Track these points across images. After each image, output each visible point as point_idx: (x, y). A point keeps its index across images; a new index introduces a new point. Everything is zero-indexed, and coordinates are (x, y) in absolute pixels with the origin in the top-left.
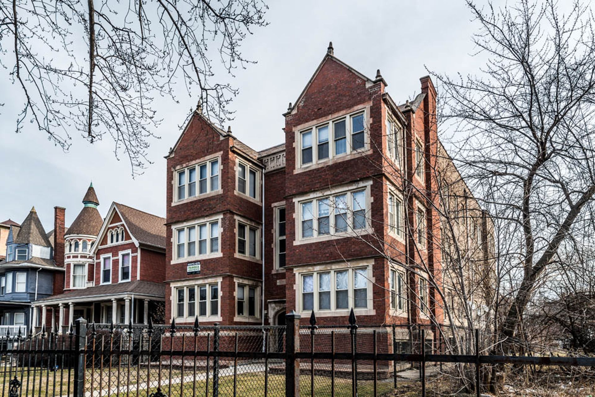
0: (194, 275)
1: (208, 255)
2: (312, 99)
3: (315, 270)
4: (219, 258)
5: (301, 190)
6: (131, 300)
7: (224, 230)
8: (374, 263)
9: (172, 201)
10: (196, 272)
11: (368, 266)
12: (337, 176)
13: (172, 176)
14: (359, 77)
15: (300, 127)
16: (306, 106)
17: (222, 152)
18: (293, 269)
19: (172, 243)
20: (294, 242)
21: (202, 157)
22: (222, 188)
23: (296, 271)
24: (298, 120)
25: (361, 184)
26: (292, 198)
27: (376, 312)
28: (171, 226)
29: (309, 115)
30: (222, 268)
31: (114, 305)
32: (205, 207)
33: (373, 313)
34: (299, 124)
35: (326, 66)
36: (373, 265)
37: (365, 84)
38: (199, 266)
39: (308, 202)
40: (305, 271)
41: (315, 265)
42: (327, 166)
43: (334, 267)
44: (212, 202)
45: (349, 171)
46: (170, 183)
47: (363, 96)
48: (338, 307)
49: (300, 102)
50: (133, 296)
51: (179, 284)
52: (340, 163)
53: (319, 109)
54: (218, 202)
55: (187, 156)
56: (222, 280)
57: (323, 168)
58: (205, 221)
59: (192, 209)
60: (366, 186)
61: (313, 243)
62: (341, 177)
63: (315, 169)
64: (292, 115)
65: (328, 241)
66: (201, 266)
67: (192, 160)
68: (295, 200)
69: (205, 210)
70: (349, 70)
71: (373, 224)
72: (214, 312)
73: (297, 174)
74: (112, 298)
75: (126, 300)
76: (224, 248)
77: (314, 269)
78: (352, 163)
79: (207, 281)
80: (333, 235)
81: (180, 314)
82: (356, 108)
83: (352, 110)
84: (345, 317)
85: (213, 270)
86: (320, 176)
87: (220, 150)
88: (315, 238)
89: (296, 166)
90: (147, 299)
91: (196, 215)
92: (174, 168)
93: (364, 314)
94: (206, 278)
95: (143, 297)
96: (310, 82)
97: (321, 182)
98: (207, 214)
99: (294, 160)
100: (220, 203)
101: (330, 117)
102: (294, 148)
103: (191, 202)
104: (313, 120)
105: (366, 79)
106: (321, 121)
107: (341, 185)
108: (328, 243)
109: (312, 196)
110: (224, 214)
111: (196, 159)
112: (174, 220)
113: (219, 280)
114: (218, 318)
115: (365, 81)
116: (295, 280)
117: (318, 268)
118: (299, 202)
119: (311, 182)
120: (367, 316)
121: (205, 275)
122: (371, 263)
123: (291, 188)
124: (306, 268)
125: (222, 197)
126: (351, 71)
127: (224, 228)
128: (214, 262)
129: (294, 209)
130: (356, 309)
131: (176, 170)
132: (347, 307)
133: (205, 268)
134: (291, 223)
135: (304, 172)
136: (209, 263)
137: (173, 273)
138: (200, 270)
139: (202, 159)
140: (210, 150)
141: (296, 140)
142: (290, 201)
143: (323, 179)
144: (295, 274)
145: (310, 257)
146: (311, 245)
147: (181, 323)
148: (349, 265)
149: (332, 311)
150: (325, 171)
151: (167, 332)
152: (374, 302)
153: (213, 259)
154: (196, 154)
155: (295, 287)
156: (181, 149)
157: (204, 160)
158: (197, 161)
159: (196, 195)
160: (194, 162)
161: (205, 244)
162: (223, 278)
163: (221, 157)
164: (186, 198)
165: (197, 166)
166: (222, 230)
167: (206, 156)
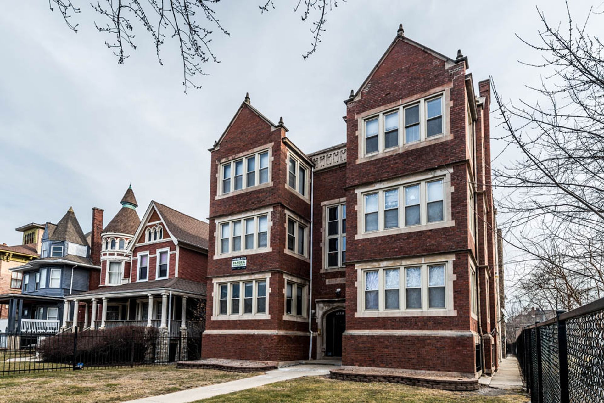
0: (239, 271)
1: (255, 250)
2: (379, 84)
3: (382, 266)
4: (268, 253)
5: (365, 180)
6: (168, 296)
7: (274, 224)
8: (454, 259)
9: (216, 195)
10: (241, 268)
11: (447, 262)
12: (408, 165)
13: (217, 169)
14: (437, 58)
15: (363, 114)
16: (372, 91)
17: (273, 143)
18: (354, 265)
19: (215, 237)
20: (356, 236)
21: (250, 149)
22: (272, 181)
23: (358, 267)
24: (361, 107)
25: (439, 173)
26: (354, 189)
27: (458, 313)
28: (214, 220)
29: (375, 101)
30: (271, 263)
31: (151, 301)
32: (253, 201)
33: (454, 313)
34: (363, 111)
35: (396, 48)
36: (454, 261)
37: (444, 65)
38: (245, 261)
39: (372, 194)
40: (368, 267)
41: (381, 260)
42: (397, 154)
43: (404, 263)
44: (260, 195)
45: (423, 159)
46: (215, 176)
47: (441, 78)
48: (408, 306)
49: (365, 88)
50: (171, 292)
51: (222, 280)
52: (412, 151)
53: (386, 95)
54: (268, 194)
55: (234, 148)
56: (270, 276)
57: (391, 156)
58: (253, 214)
59: (238, 202)
60: (445, 175)
61: (379, 237)
62: (413, 166)
63: (382, 158)
64: (355, 102)
65: (397, 235)
66: (247, 262)
67: (239, 152)
68: (358, 191)
69: (253, 203)
70: (424, 51)
71: (454, 216)
72: (261, 309)
73: (361, 164)
74: (149, 294)
75: (163, 296)
76: (274, 243)
77: (379, 265)
78: (428, 149)
79: (253, 277)
80: (402, 228)
81: (223, 310)
82: (432, 91)
83: (427, 93)
84: (418, 317)
85: (261, 266)
86: (387, 165)
87: (271, 142)
88: (381, 231)
89: (359, 155)
90: (186, 296)
91: (242, 208)
92: (219, 161)
93: (442, 315)
94: (253, 274)
95: (182, 294)
96: (377, 66)
97: (389, 172)
98: (255, 207)
99: (357, 149)
100: (269, 196)
101: (400, 102)
102: (357, 137)
104: (380, 106)
105: (445, 60)
106: (390, 107)
107: (414, 173)
108: (397, 237)
109: (378, 186)
110: (274, 207)
111: (244, 151)
112: (218, 214)
113: (268, 276)
114: (266, 316)
115: (444, 62)
116: (356, 277)
117: (384, 264)
118: (362, 193)
119: (377, 171)
120: (446, 317)
121: (251, 270)
122: (451, 259)
123: (352, 178)
124: (370, 263)
125: (273, 189)
126: (426, 52)
127: (274, 221)
128: (262, 257)
129: (356, 201)
130: (432, 310)
131: (221, 164)
132: (420, 308)
133: (251, 264)
134: (352, 215)
135: (368, 162)
136: (257, 258)
137: (216, 268)
138: (245, 265)
139: (250, 151)
140: (259, 142)
141: (359, 128)
142: (352, 192)
143: (392, 168)
144: (356, 270)
145: (374, 253)
146: (377, 239)
147: (223, 321)
148: (423, 260)
149: (403, 311)
150: (394, 159)
151: (207, 329)
152: (455, 302)
153: (261, 254)
154: (244, 146)
155: (356, 284)
156: (227, 141)
157: (252, 152)
158: (245, 153)
159: (243, 188)
160: (241, 155)
161: (251, 239)
162: (272, 274)
163: (272, 149)
164: (231, 191)
165: (244, 158)
166: (271, 224)
167: (254, 148)
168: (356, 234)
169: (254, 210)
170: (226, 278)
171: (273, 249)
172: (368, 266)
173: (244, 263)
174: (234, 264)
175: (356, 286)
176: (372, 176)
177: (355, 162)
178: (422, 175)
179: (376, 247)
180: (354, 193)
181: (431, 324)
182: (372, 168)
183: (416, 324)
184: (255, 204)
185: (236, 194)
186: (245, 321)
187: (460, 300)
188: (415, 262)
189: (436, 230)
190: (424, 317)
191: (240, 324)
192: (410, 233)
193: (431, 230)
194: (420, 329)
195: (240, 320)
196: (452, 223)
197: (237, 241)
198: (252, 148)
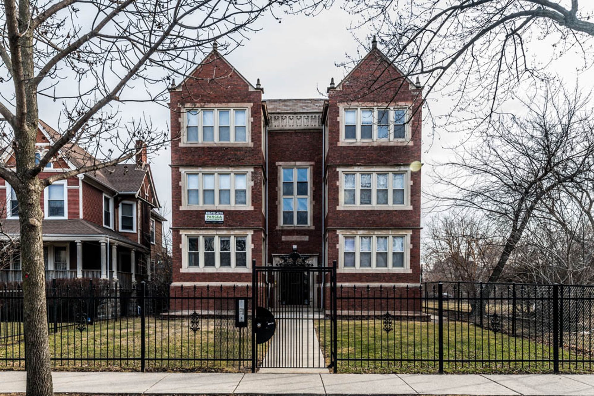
0: (215, 225)
1: (233, 206)
2: (358, 82)
3: (359, 233)
4: (249, 211)
5: (345, 162)
6: (106, 244)
7: (255, 184)
10: (217, 222)
11: (406, 235)
12: (381, 157)
13: (179, 112)
15: (345, 104)
16: (352, 86)
17: (252, 104)
18: (336, 231)
19: (180, 187)
20: (337, 207)
21: (224, 102)
22: (252, 141)
23: (338, 232)
24: (343, 97)
25: (403, 168)
26: (336, 168)
27: (413, 271)
28: (178, 168)
29: (354, 96)
30: (253, 221)
32: (229, 157)
33: (410, 271)
34: (344, 102)
35: (372, 57)
36: (411, 235)
38: (223, 216)
39: (350, 174)
41: (359, 229)
42: (372, 146)
43: (376, 233)
45: (392, 155)
47: (406, 95)
48: (377, 266)
50: (108, 239)
51: (193, 233)
52: (384, 147)
54: (247, 154)
55: (202, 96)
56: (253, 233)
57: (367, 147)
59: (210, 155)
60: (407, 171)
61: (357, 211)
62: (385, 159)
63: (360, 147)
64: (337, 91)
65: (371, 211)
66: (225, 217)
67: (209, 102)
68: (340, 170)
69: (230, 159)
71: (412, 202)
72: (241, 263)
73: (341, 147)
75: (102, 244)
78: (396, 149)
79: (232, 232)
80: (374, 205)
84: (385, 274)
86: (365, 154)
87: (249, 101)
88: (358, 206)
89: (340, 139)
94: (232, 229)
97: (366, 159)
98: (232, 164)
99: (339, 133)
100: (249, 156)
101: (375, 104)
102: (339, 122)
103: (208, 147)
105: (409, 82)
106: (367, 105)
107: (385, 164)
109: (356, 169)
110: (255, 168)
111: (216, 102)
113: (250, 233)
114: (247, 270)
115: (409, 84)
116: (338, 241)
117: (361, 232)
118: (343, 172)
119: (356, 156)
120: (405, 274)
121: (230, 226)
122: (410, 233)
123: (334, 158)
124: (349, 230)
125: (253, 150)
126: (396, 71)
127: (255, 181)
128: (243, 214)
129: (338, 177)
130: (394, 268)
131: (184, 108)
132: (386, 266)
133: (230, 219)
134: (334, 189)
135: (348, 147)
136: (236, 214)
137: (184, 219)
138: (223, 220)
139: (224, 104)
140: (235, 98)
141: (340, 115)
142: (334, 169)
143: (368, 157)
144: (338, 235)
145: (353, 222)
146: (355, 212)
147: (196, 273)
148: (390, 232)
149: (374, 269)
150: (369, 150)
151: (176, 281)
152: (411, 264)
153: (241, 211)
154: (216, 97)
155: (338, 246)
156: (191, 85)
157: (226, 106)
158: (217, 105)
159: (216, 141)
160: (212, 105)
161: (226, 194)
162: (255, 231)
163: (250, 109)
164: (200, 142)
165: (216, 110)
166: (252, 183)
167: (229, 102)
168: (338, 205)
169: (231, 166)
170: (198, 231)
171: (254, 208)
172: (348, 233)
173: (221, 217)
174: (208, 217)
175: (337, 247)
176: (351, 159)
177: (336, 144)
178: (391, 168)
179: (354, 218)
180: (336, 170)
181: (394, 278)
182: (352, 152)
183: (384, 278)
184: (232, 161)
186: (224, 274)
187: (414, 262)
188: (384, 233)
189: (400, 211)
190: (389, 274)
191: (217, 277)
192: (381, 211)
193: (396, 211)
194: (387, 282)
195: (218, 273)
196: (410, 208)
197: (207, 194)
198: (227, 102)
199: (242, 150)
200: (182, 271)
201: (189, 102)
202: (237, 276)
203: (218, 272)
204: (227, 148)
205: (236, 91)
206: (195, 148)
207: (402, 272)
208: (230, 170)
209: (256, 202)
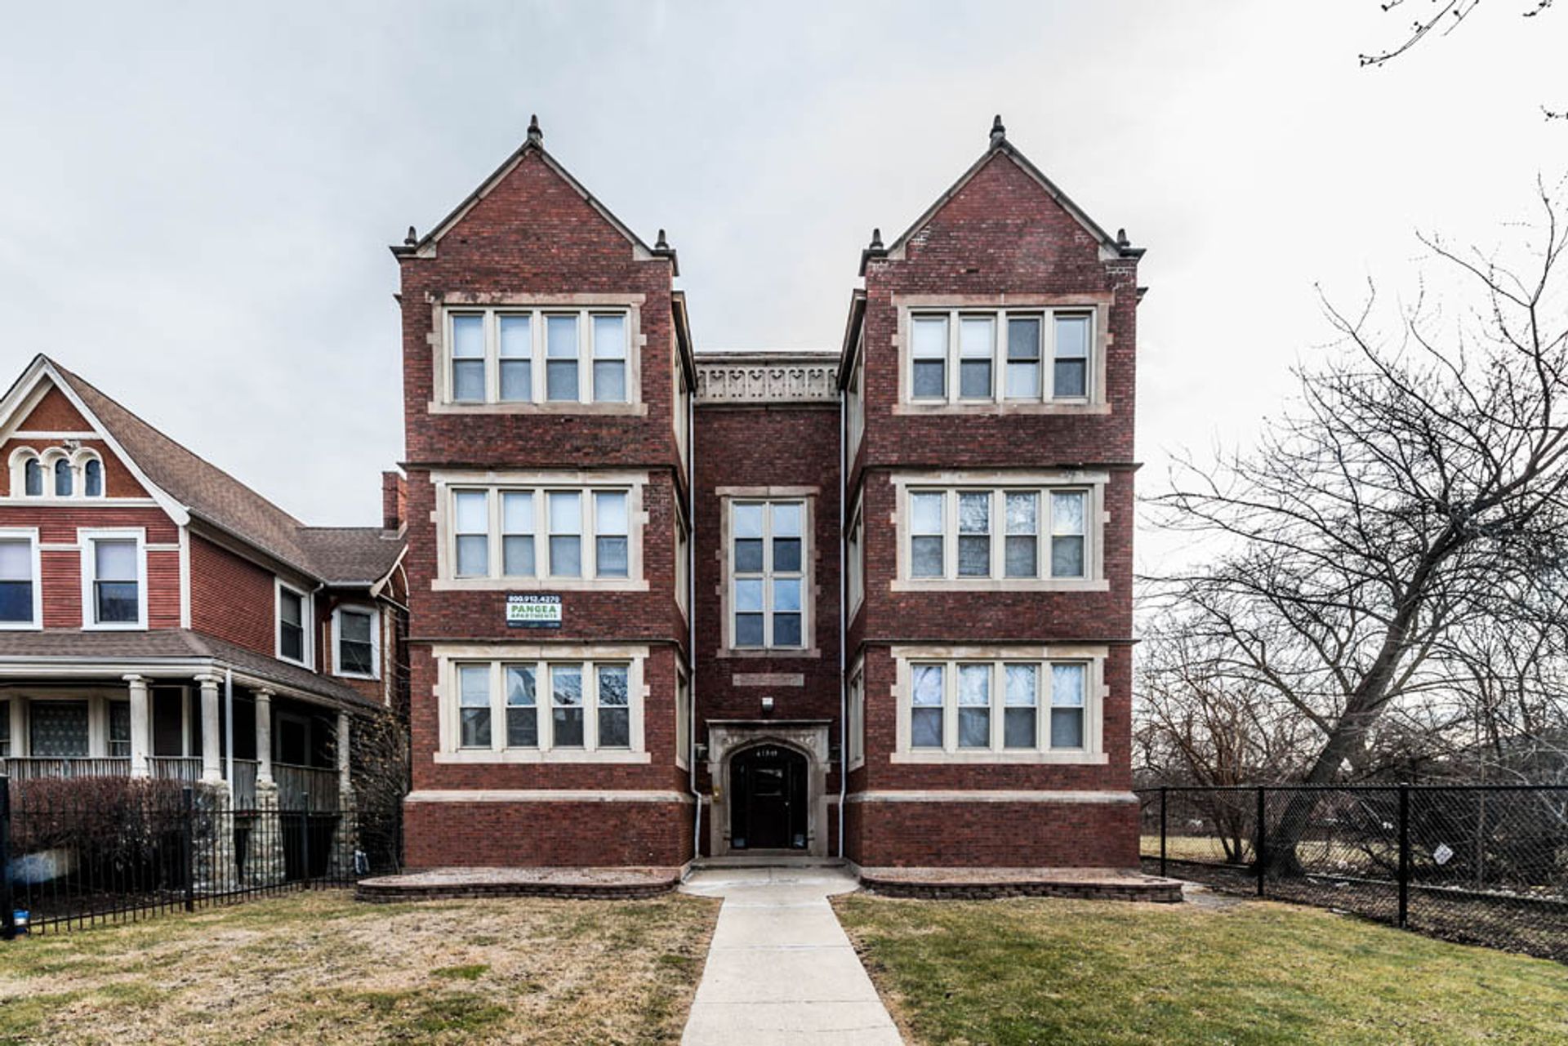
0: (537, 633)
1: (588, 580)
2: (951, 238)
3: (954, 655)
4: (636, 593)
5: (914, 457)
7: (653, 520)
8: (1106, 656)
9: (429, 394)
10: (542, 625)
11: (1091, 660)
12: (1019, 446)
13: (430, 317)
14: (1081, 228)
15: (912, 300)
16: (934, 250)
17: (643, 297)
18: (889, 649)
19: (434, 525)
20: (892, 582)
21: (561, 291)
22: (644, 400)
23: (896, 652)
24: (907, 279)
25: (1081, 478)
26: (888, 474)
27: (1110, 759)
28: (428, 473)
29: (940, 276)
30: (647, 621)
31: (138, 698)
32: (578, 443)
33: (1102, 759)
34: (912, 292)
35: (993, 170)
36: (1105, 660)
37: (1096, 250)
38: (558, 607)
39: (929, 493)
40: (923, 655)
41: (955, 644)
42: (992, 416)
43: (1005, 653)
44: (604, 432)
45: (1050, 442)
46: (422, 340)
47: (1090, 276)
48: (1009, 744)
49: (915, 236)
50: (229, 674)
51: (471, 653)
52: (1026, 417)
53: (969, 271)
54: (631, 436)
55: (497, 272)
56: (647, 655)
57: (978, 417)
58: (579, 481)
59: (520, 437)
60: (1092, 485)
61: (949, 593)
62: (1029, 451)
63: (958, 417)
64: (891, 263)
65: (991, 593)
66: (564, 610)
67: (518, 289)
68: (899, 481)
69: (578, 450)
70: (1055, 201)
71: (1108, 571)
72: (613, 738)
73: (904, 417)
74: (131, 673)
75: (202, 686)
77: (950, 653)
78: (1061, 422)
79: (587, 652)
80: (999, 578)
81: (473, 738)
82: (1073, 298)
83: (1061, 299)
84: (1032, 766)
85: (614, 624)
86: (970, 436)
87: (635, 289)
88: (952, 579)
89: (900, 396)
90: (269, 688)
91: (539, 457)
92: (439, 295)
93: (1078, 763)
94: (586, 643)
95: (258, 682)
96: (949, 193)
97: (973, 451)
98: (586, 462)
99: (896, 380)
100: (634, 441)
101: (1002, 299)
102: (895, 349)
103: (512, 415)
104: (954, 292)
105: (1100, 239)
106: (977, 303)
107: (1032, 467)
108: (992, 598)
109: (946, 478)
110: (651, 475)
111: (539, 291)
112: (443, 459)
113: (639, 655)
114: (633, 756)
115: (1098, 243)
116: (894, 675)
117: (961, 652)
118: (907, 486)
120: (1087, 766)
121: (580, 633)
122: (1101, 654)
123: (883, 447)
125: (646, 425)
126: (1061, 207)
127: (652, 512)
128: (617, 601)
129: (894, 502)
130: (1057, 752)
131: (443, 305)
132: (1033, 744)
133: (579, 617)
134: (884, 534)
135: (924, 417)
136: (597, 602)
137: (445, 616)
138: (559, 618)
139: (559, 295)
140: (593, 279)
141: (900, 331)
142: (882, 478)
143: (981, 445)
144: (894, 661)
145: (938, 625)
146: (943, 596)
147: (482, 765)
148: (1045, 652)
149: (997, 753)
150: (985, 426)
151: (421, 788)
152: (1105, 738)
153: (613, 593)
154: (536, 275)
155: (894, 691)
156: (463, 242)
157: (568, 301)
158: (541, 298)
159: (538, 397)
160: (525, 298)
161: (568, 549)
162: (652, 650)
163: (638, 311)
164: (491, 398)
165: (537, 312)
166: (645, 518)
167: (576, 291)
168: (894, 577)
169: (585, 469)
170: (487, 649)
171: (652, 586)
172: (925, 653)
173: (553, 612)
174: (514, 611)
175: (893, 694)
176: (932, 451)
177: (889, 408)
178: (1047, 475)
179: (942, 612)
180: (887, 482)
181: (1057, 778)
182: (934, 432)
183: (1028, 778)
184: (587, 454)
185: (514, 412)
186: (564, 766)
187: (1115, 735)
188: (1029, 653)
189: (1072, 593)
190: (1043, 766)
191: (545, 775)
192: (1019, 593)
193: (1062, 593)
194: (1036, 789)
195: (545, 765)
196: (1104, 586)
197: (515, 548)
198: (569, 291)
199: (614, 425)
200: (440, 758)
201: (457, 290)
202: (600, 775)
203: (547, 761)
204: (570, 419)
205: (594, 259)
206: (474, 416)
207: (1080, 762)
208: (580, 478)
209: (656, 570)
